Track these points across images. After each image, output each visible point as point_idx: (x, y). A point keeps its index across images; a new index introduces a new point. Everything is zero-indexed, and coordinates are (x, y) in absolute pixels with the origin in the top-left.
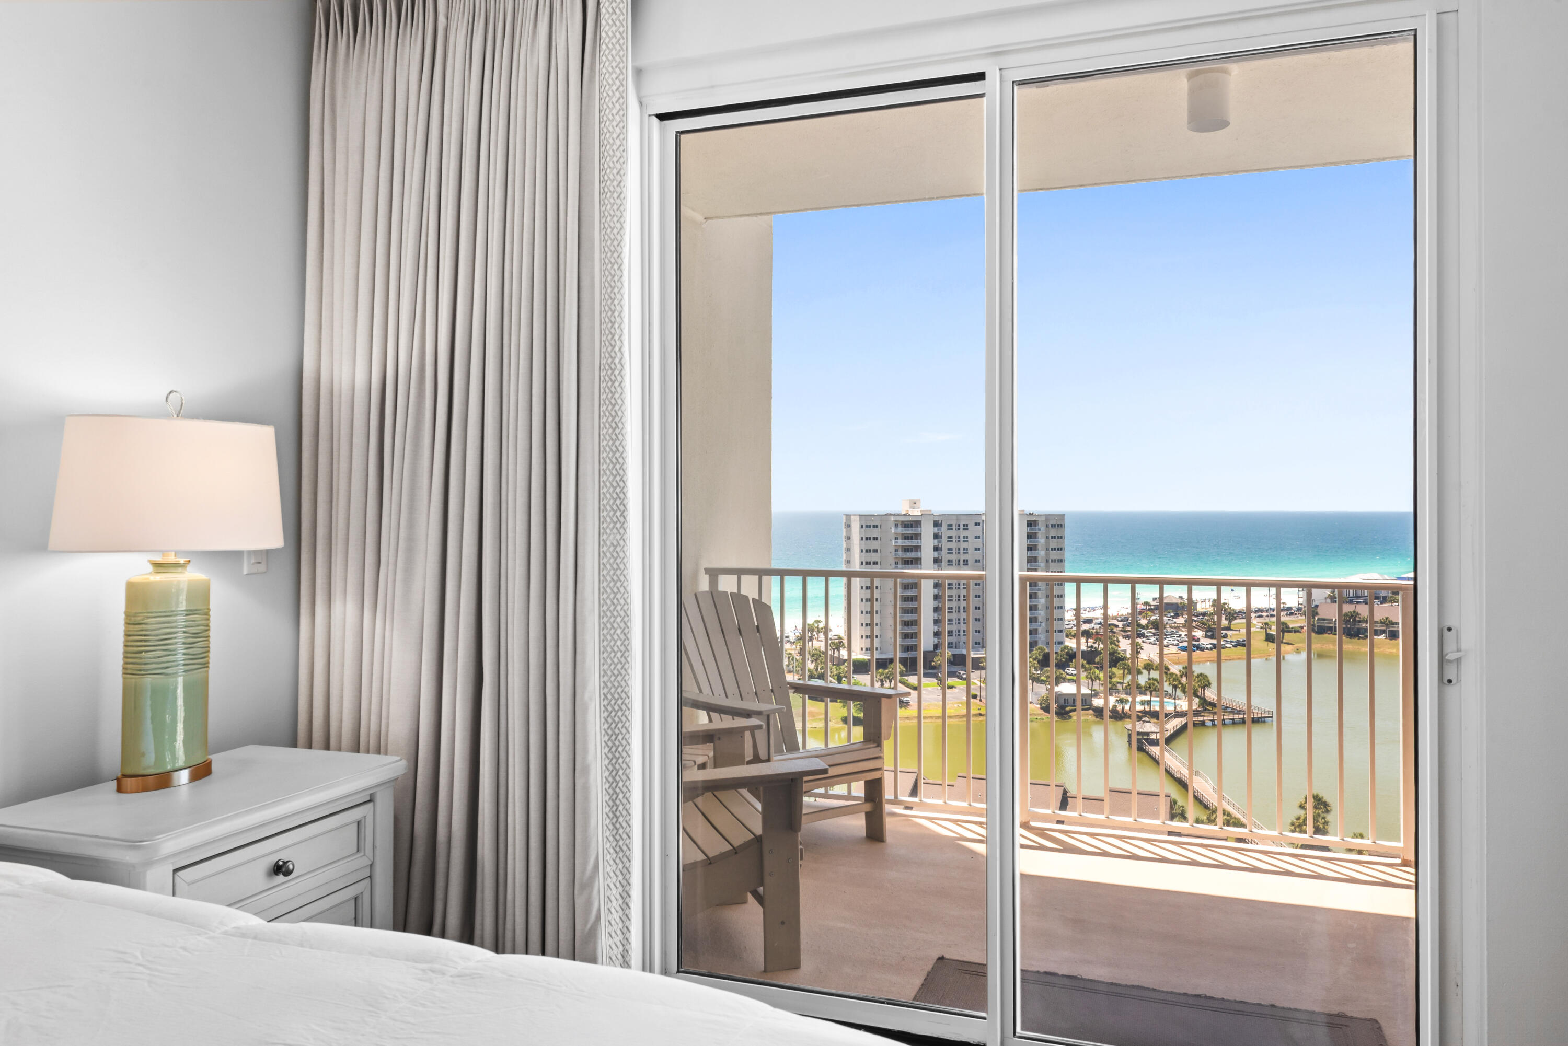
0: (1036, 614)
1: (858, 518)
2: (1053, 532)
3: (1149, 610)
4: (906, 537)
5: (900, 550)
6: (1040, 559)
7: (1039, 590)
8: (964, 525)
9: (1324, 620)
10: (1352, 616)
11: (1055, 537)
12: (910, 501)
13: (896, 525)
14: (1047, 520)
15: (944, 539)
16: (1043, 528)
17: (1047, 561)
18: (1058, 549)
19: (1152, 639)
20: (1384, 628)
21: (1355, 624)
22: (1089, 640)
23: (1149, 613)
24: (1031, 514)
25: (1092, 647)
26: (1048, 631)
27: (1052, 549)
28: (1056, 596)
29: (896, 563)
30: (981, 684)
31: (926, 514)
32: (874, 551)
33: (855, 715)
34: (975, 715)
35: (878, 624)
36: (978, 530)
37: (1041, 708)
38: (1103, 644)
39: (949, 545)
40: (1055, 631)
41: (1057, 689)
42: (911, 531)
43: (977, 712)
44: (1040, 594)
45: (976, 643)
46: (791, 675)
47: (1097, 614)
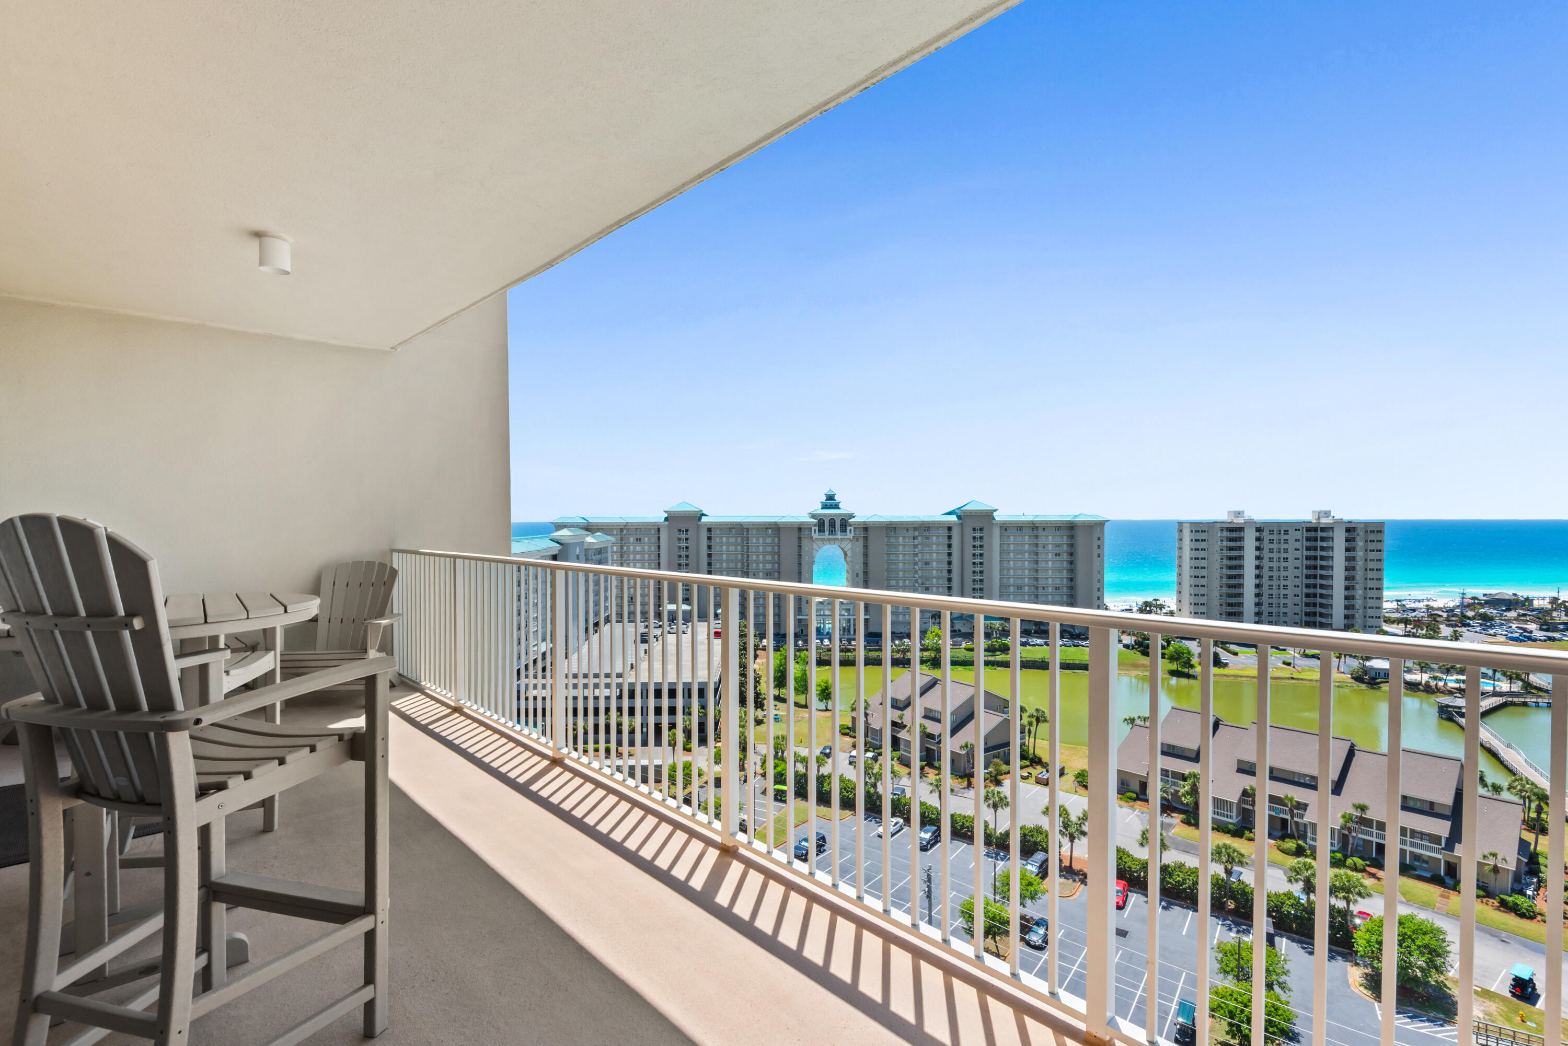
0: (1352, 602)
1: (1188, 525)
2: (1372, 537)
3: (1478, 603)
4: (1230, 540)
5: (1225, 549)
6: (1358, 559)
7: (1357, 583)
8: (1285, 531)
11: (1374, 541)
12: (1235, 512)
13: (1222, 530)
14: (1366, 527)
15: (1266, 541)
16: (1361, 534)
17: (1366, 560)
18: (1377, 551)
19: (1478, 629)
22: (1408, 626)
23: (1479, 607)
24: (1350, 522)
25: (1410, 632)
26: (1365, 617)
27: (1371, 551)
28: (1373, 589)
29: (1222, 559)
30: (1296, 655)
31: (1250, 522)
32: (1202, 550)
33: (1180, 669)
34: (1288, 678)
35: (1204, 604)
36: (1298, 535)
37: (1352, 678)
38: (1422, 630)
39: (1271, 546)
40: (1372, 617)
41: (1368, 664)
42: (1234, 535)
43: (1290, 676)
44: (1357, 587)
45: (1295, 623)
46: (1129, 637)
47: (1421, 605)
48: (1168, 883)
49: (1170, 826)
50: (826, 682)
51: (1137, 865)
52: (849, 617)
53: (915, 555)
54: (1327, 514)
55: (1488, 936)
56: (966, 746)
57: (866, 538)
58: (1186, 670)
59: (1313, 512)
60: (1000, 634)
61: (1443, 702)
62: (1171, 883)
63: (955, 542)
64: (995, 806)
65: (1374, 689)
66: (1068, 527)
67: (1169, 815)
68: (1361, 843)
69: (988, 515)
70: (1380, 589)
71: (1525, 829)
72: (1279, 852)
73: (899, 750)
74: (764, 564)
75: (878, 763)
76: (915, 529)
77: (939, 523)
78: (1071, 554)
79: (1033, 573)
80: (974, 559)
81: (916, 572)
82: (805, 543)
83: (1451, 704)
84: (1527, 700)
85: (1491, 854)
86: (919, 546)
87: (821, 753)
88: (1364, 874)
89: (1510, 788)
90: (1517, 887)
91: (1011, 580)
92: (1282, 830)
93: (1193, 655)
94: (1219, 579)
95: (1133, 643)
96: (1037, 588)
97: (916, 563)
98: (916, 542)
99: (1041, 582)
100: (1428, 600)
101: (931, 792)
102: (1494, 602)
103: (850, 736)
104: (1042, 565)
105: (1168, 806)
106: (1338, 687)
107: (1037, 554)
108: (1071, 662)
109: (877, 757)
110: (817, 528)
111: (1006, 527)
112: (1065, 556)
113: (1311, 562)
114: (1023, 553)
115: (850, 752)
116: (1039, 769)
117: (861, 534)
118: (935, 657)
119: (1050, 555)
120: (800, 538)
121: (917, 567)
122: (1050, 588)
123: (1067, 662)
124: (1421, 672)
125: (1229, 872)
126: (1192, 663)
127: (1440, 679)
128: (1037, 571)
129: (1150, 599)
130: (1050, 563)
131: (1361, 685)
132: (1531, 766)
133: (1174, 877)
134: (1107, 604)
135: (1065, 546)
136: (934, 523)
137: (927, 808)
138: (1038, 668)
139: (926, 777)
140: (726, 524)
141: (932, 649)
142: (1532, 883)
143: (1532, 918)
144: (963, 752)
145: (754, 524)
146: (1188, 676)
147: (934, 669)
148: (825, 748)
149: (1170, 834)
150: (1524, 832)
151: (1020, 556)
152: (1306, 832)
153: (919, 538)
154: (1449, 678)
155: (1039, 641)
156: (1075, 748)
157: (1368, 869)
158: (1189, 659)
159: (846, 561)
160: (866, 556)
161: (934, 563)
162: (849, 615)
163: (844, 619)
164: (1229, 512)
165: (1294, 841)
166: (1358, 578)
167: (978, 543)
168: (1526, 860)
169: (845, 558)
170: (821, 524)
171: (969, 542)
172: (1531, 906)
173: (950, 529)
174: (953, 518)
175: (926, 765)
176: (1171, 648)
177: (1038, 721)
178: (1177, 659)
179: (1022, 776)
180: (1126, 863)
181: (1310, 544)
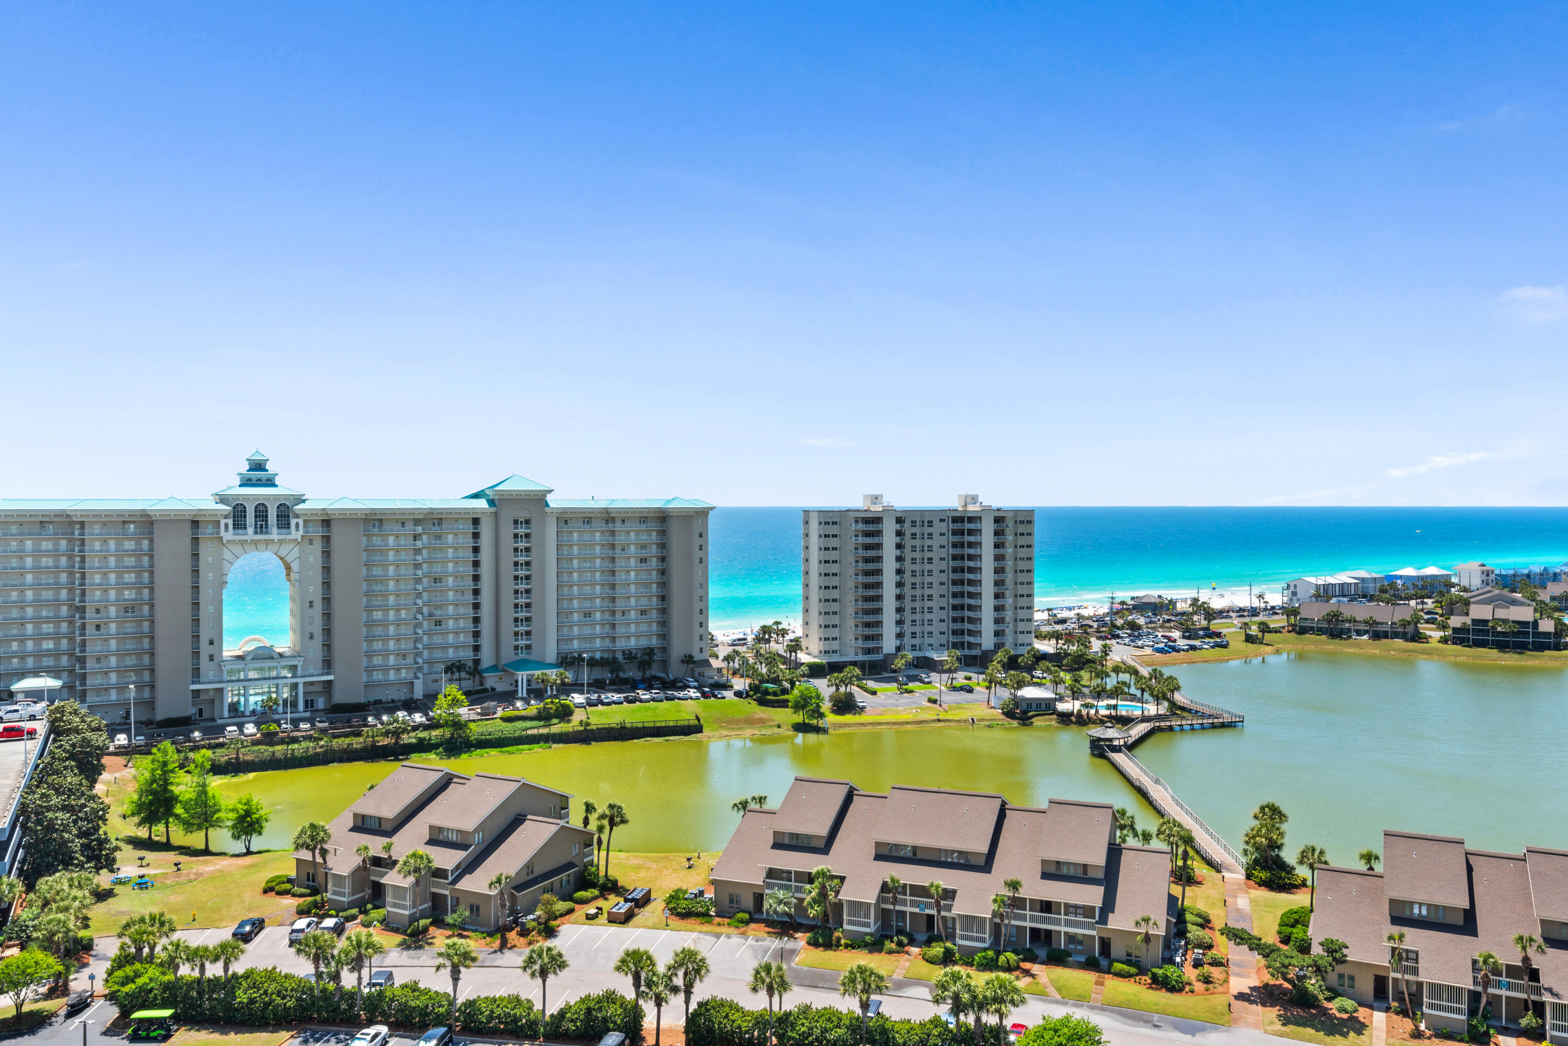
0: (1002, 614)
1: (816, 515)
2: (1022, 529)
3: (1127, 609)
4: (867, 534)
5: (860, 547)
6: (1007, 557)
7: (1007, 589)
8: (928, 522)
9: (1306, 619)
10: (1335, 615)
11: (1023, 534)
12: (872, 496)
13: (857, 522)
14: (1015, 516)
15: (908, 536)
16: (1011, 524)
17: (1016, 559)
18: (1027, 547)
19: (1126, 640)
20: (1368, 628)
21: (1338, 624)
22: (1060, 642)
23: (1127, 613)
24: (999, 510)
25: (1061, 649)
26: (1016, 632)
27: (1020, 547)
28: (1023, 596)
29: (857, 562)
30: (943, 688)
31: (888, 510)
32: (833, 549)
33: (807, 721)
34: (934, 721)
35: (836, 626)
36: (943, 527)
37: (1003, 713)
38: (1073, 645)
39: (914, 542)
40: (1023, 632)
41: (1020, 693)
42: (871, 528)
43: (936, 717)
44: (1007, 593)
45: (941, 645)
46: (742, 680)
47: (1071, 614)
48: (790, 1038)
49: (793, 952)
50: (248, 803)
51: (749, 1022)
52: (294, 680)
53: (418, 566)
54: (974, 499)
55: (1142, 1023)
56: (499, 881)
57: (327, 539)
58: (814, 722)
59: (960, 496)
60: (557, 690)
61: (1095, 735)
62: (793, 1038)
63: (486, 542)
64: (544, 973)
65: (1026, 725)
66: (658, 518)
67: (791, 936)
68: (1014, 931)
69: (538, 499)
70: (1030, 596)
71: (1173, 882)
72: (924, 963)
73: (383, 906)
74: (120, 591)
75: (346, 934)
76: (417, 522)
77: (458, 511)
78: (663, 559)
79: (607, 590)
80: (516, 570)
81: (419, 595)
82: (207, 550)
83: (1102, 737)
84: (1173, 723)
85: (1143, 920)
86: (425, 552)
87: (234, 935)
88: (1017, 973)
89: (1160, 833)
90: (1167, 955)
91: (575, 602)
92: (927, 931)
93: (823, 699)
94: (853, 589)
95: (747, 688)
96: (613, 613)
97: (418, 581)
98: (419, 544)
99: (620, 604)
100: (1079, 608)
101: (438, 968)
102: (1141, 607)
103: (294, 895)
104: (620, 577)
105: (791, 923)
106: (989, 726)
107: (613, 560)
108: (663, 724)
109: (343, 924)
110: (230, 522)
111: (565, 518)
112: (654, 562)
113: (958, 564)
114: (592, 559)
115: (293, 924)
116: (613, 899)
117: (318, 532)
118: (452, 737)
119: (632, 560)
120: (195, 541)
121: (420, 587)
122: (633, 613)
123: (658, 724)
124: (1073, 699)
125: (865, 1006)
126: (822, 710)
127: (1092, 706)
128: (613, 586)
129: (769, 622)
130: (632, 573)
131: (1012, 721)
132: (1178, 803)
133: (797, 1028)
134: (713, 633)
135: (654, 547)
136: (449, 511)
137: (430, 998)
138: (615, 739)
139: (430, 944)
140: (33, 514)
141: (446, 724)
142: (1180, 947)
143: (1180, 990)
144: (494, 892)
145: (96, 514)
146: (817, 730)
147: (449, 757)
148: (242, 925)
149: (793, 965)
150: (1172, 885)
151: (589, 565)
152: (954, 929)
153: (424, 537)
154: (1101, 703)
155: (616, 697)
156: (666, 857)
157: (1023, 965)
158: (818, 706)
159: (289, 580)
160: (327, 569)
161: (451, 579)
162: (294, 676)
163: (286, 685)
164: (865, 497)
165: (942, 944)
166: (1008, 582)
167: (522, 545)
168: (1174, 920)
169: (288, 575)
170: (238, 515)
171: (508, 543)
172: (1179, 976)
173: (476, 521)
174: (482, 504)
175: (431, 924)
176: (796, 692)
177: (612, 824)
178: (804, 707)
179: (587, 915)
180: (733, 1021)
181: (957, 539)
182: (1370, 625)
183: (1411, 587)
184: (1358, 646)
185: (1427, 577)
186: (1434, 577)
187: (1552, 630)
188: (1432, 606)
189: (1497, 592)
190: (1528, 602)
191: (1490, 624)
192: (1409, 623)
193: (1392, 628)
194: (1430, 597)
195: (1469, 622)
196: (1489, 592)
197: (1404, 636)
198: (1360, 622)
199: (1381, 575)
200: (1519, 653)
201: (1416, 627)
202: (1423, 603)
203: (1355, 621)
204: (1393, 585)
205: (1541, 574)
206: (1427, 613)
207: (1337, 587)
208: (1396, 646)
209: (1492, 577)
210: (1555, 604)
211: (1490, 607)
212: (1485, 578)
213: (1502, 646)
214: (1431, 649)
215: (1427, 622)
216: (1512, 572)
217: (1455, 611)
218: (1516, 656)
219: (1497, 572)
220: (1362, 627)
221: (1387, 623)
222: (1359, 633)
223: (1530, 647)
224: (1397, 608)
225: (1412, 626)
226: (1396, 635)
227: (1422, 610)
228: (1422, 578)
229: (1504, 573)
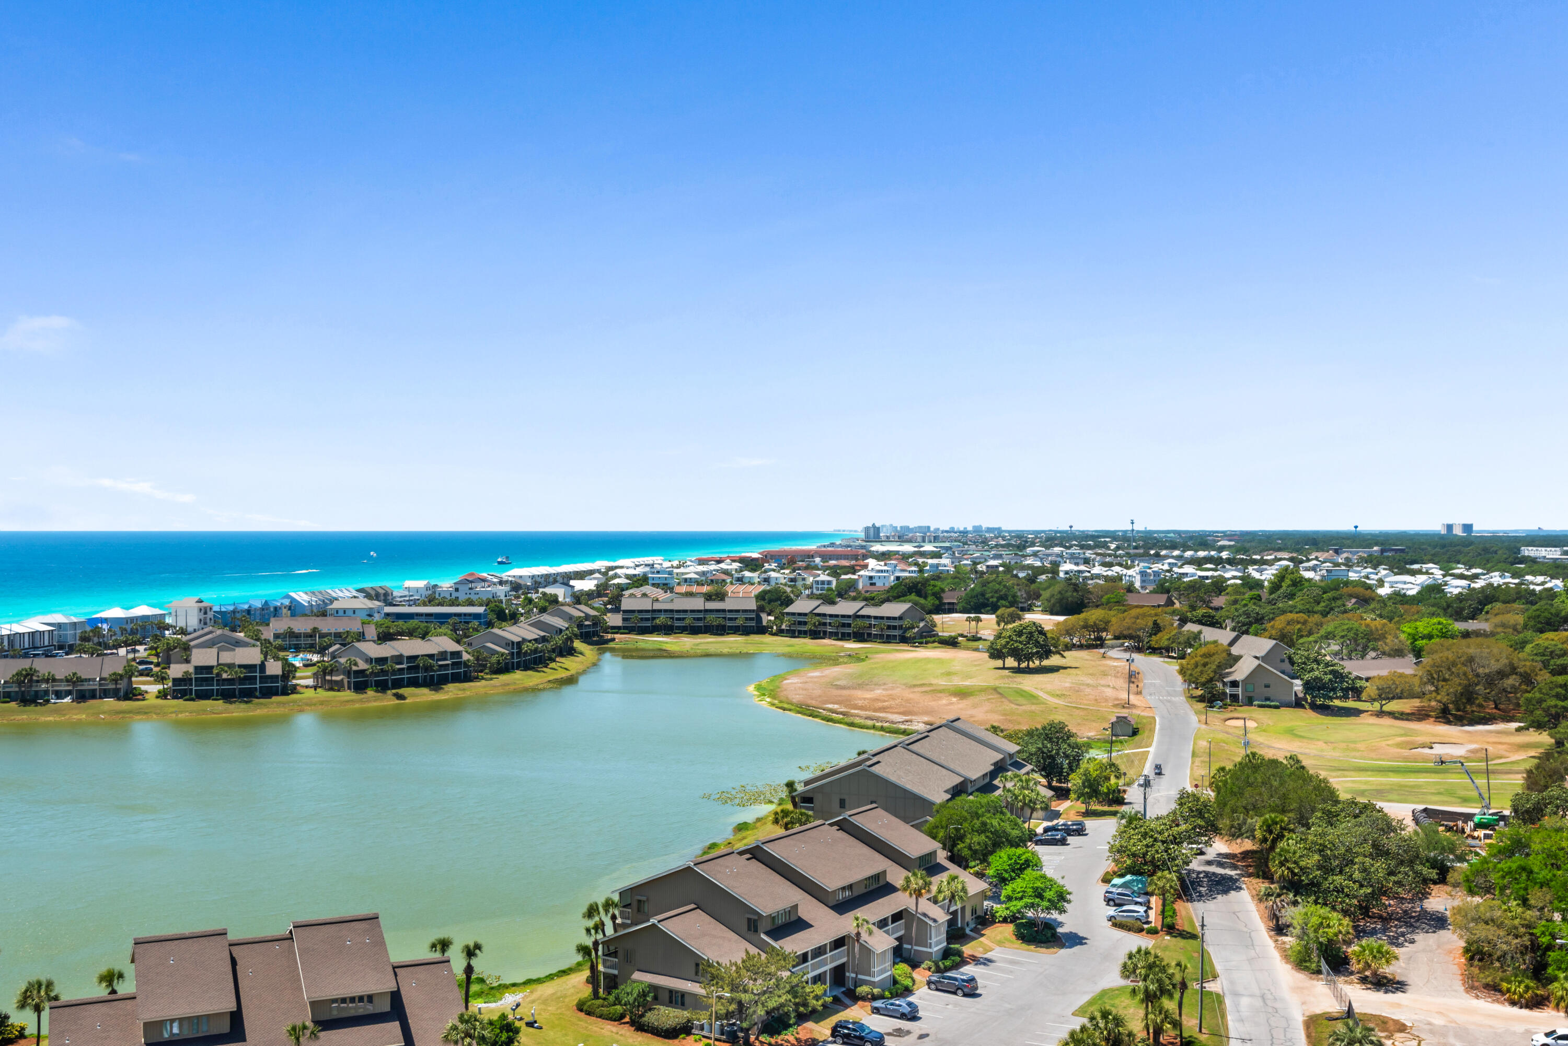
10: (27, 675)
20: (70, 688)
21: (31, 686)
182: (74, 683)
183: (119, 632)
184: (59, 711)
185: (137, 618)
186: (145, 618)
187: (279, 672)
188: (145, 654)
189: (219, 632)
190: (252, 642)
191: (215, 671)
192: (121, 676)
193: (100, 685)
194: (141, 644)
195: (191, 670)
196: (211, 632)
197: (116, 694)
198: (61, 681)
199: (82, 619)
200: (246, 702)
201: (130, 682)
202: (135, 651)
203: (54, 680)
204: (97, 631)
205: (262, 609)
206: (141, 663)
207: (26, 637)
208: (106, 708)
209: (210, 615)
210: (279, 642)
211: (214, 651)
212: (202, 616)
213: (228, 696)
214: (148, 707)
215: (141, 674)
216: (231, 608)
217: (173, 659)
218: (243, 706)
219: (216, 608)
220: (64, 687)
221: (94, 680)
222: (59, 695)
223: (258, 694)
224: (106, 659)
225: (126, 680)
226: (105, 694)
227: (134, 659)
228: (132, 620)
229: (223, 609)
